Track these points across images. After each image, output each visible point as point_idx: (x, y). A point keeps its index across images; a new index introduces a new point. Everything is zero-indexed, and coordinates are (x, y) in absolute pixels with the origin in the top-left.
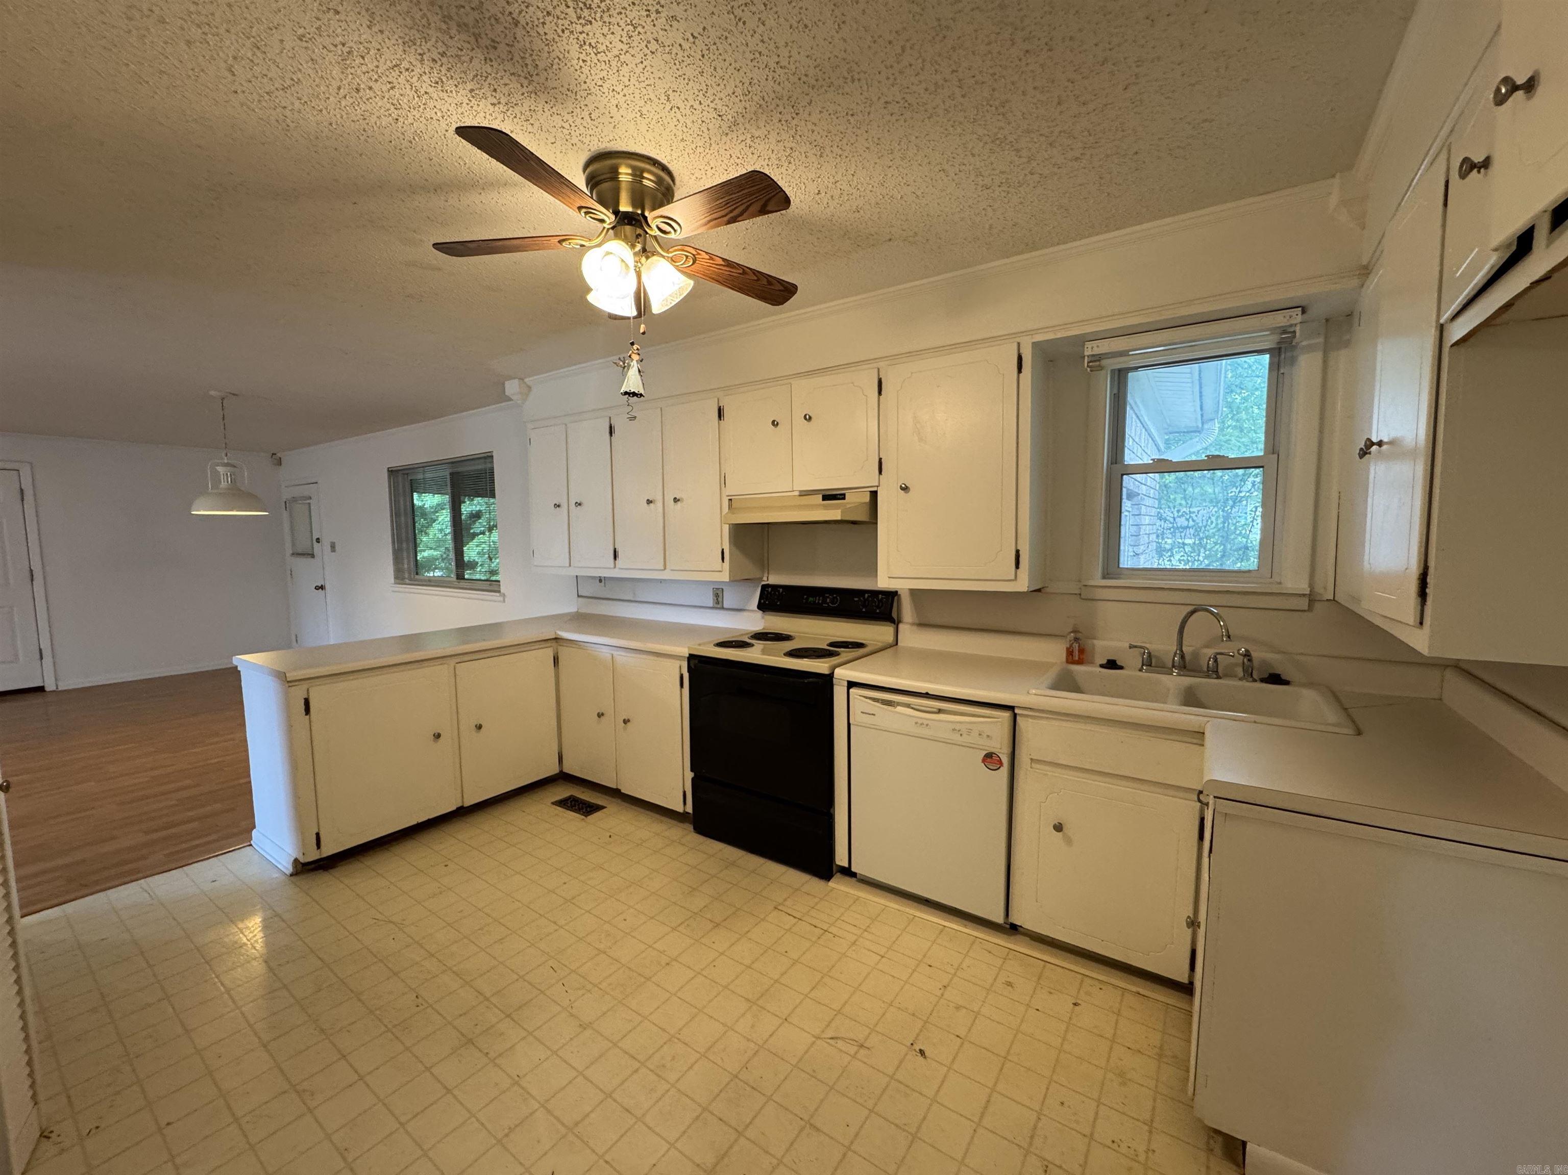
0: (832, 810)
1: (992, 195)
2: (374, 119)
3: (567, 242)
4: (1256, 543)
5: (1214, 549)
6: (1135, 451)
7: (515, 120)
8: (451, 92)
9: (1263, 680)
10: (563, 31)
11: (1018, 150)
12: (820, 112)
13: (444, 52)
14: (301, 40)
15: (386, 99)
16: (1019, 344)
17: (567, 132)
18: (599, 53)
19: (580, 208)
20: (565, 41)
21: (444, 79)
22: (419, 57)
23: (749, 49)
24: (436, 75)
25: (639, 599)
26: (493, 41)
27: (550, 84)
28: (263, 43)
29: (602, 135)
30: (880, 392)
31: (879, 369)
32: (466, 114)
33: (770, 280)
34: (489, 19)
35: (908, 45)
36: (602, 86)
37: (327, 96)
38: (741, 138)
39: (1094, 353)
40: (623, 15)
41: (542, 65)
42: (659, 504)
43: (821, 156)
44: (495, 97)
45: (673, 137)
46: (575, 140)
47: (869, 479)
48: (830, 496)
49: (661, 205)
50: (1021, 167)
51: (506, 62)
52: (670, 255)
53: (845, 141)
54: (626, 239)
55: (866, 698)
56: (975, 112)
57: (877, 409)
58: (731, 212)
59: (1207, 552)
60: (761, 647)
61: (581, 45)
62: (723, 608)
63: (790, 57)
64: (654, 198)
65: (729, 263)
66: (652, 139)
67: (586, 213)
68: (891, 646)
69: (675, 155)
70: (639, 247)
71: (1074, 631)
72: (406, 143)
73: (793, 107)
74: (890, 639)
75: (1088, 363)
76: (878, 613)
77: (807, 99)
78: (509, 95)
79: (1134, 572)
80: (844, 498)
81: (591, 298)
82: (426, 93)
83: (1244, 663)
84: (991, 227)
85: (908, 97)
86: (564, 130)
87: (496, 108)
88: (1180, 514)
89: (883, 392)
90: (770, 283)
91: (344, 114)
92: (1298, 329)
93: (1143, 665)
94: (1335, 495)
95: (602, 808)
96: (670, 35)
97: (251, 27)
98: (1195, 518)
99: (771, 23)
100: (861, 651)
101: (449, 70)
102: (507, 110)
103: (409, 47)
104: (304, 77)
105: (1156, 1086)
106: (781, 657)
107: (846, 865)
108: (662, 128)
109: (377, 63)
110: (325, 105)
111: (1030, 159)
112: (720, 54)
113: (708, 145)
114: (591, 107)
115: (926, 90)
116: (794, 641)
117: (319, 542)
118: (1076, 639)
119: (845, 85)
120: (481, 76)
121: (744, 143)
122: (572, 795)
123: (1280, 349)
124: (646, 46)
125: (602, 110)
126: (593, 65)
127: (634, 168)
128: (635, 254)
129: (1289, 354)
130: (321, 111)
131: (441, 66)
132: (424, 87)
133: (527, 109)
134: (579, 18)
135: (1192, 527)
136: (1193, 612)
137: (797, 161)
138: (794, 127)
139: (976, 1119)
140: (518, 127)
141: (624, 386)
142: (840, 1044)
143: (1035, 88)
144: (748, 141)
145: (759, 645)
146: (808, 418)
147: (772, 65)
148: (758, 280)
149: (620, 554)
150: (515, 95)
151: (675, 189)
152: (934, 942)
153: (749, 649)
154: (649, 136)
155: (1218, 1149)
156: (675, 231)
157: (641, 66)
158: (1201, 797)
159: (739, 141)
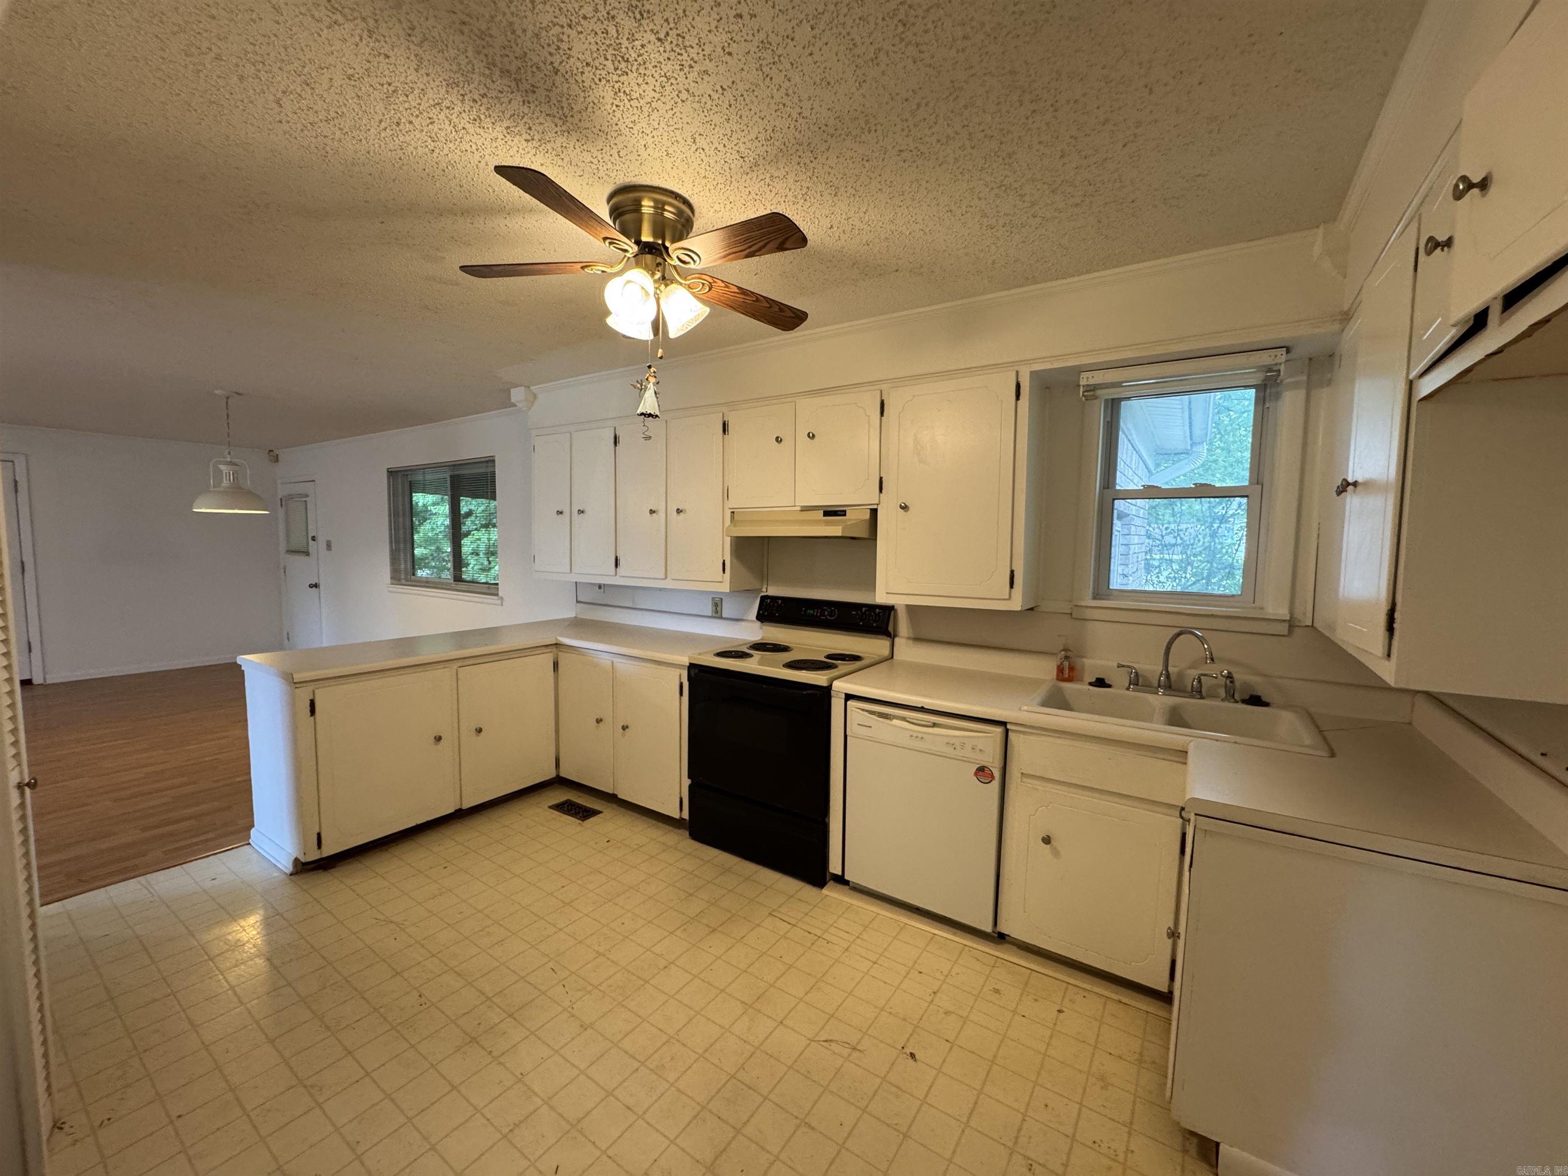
0: (827, 820)
1: (996, 234)
2: (411, 148)
3: (590, 268)
4: (1241, 562)
5: (1201, 567)
6: (1126, 473)
7: (546, 155)
8: (488, 128)
9: (1245, 702)
10: (600, 80)
11: (1022, 196)
12: (837, 157)
13: (485, 94)
14: (350, 79)
15: (424, 133)
16: (1017, 372)
17: (596, 167)
18: (632, 99)
19: (605, 239)
20: (601, 88)
21: (482, 117)
22: (461, 98)
23: (774, 101)
24: (475, 113)
25: (639, 607)
26: (533, 86)
27: (583, 124)
28: (313, 80)
29: (629, 170)
30: (882, 414)
31: (881, 391)
32: (500, 148)
33: (782, 307)
34: (531, 67)
35: (924, 101)
36: (632, 128)
37: (368, 128)
38: (761, 177)
39: (1088, 383)
40: (658, 69)
41: (576, 108)
42: (663, 515)
43: (835, 196)
44: (529, 134)
45: (696, 175)
46: (601, 174)
47: (870, 497)
48: (830, 512)
49: (680, 239)
50: (1025, 210)
51: (543, 104)
52: (688, 282)
53: (859, 183)
54: (646, 268)
55: (863, 710)
56: (983, 162)
57: (878, 429)
58: (750, 247)
59: (1194, 570)
60: (759, 657)
61: (616, 93)
62: (721, 618)
63: (812, 109)
64: (674, 229)
65: (743, 291)
66: (676, 176)
67: (610, 243)
68: (887, 660)
69: (696, 190)
70: (658, 275)
71: (1065, 650)
72: (439, 172)
73: (812, 152)
74: (886, 652)
75: (1083, 392)
76: (875, 627)
77: (826, 145)
78: (543, 133)
79: (1124, 594)
80: (845, 515)
81: (610, 321)
82: (464, 128)
83: (1226, 683)
84: (994, 262)
85: (921, 147)
86: (592, 165)
87: (530, 143)
88: (1169, 531)
89: (885, 414)
90: (781, 310)
91: (382, 144)
92: (1282, 368)
93: (1130, 684)
94: (1315, 526)
95: (598, 812)
96: (701, 87)
97: (304, 67)
98: (1182, 536)
99: (797, 79)
100: (858, 664)
101: (488, 109)
102: (540, 146)
103: (453, 88)
104: (348, 111)
105: (1136, 1090)
106: (780, 668)
107: (840, 873)
108: (686, 166)
109: (420, 101)
110: (366, 135)
111: (1033, 204)
112: (747, 105)
113: (728, 182)
114: (620, 146)
115: (938, 141)
116: (792, 652)
117: (314, 540)
118: (1067, 658)
119: (863, 135)
120: (518, 116)
121: (763, 182)
122: (569, 800)
123: (1265, 384)
124: (678, 95)
125: (630, 149)
126: (625, 110)
127: (655, 201)
128: (655, 281)
129: (1273, 390)
130: (361, 140)
131: (481, 105)
132: (462, 124)
133: (559, 145)
134: (616, 69)
135: (1180, 545)
136: (1179, 634)
137: (812, 199)
138: (812, 169)
139: (964, 1119)
140: (549, 161)
141: (640, 408)
142: (834, 1046)
143: (1040, 143)
144: (768, 180)
145: (757, 655)
146: (811, 436)
147: (795, 115)
148: (770, 307)
149: (622, 562)
150: (549, 133)
151: (694, 219)
152: (924, 950)
153: (748, 660)
154: (674, 173)
155: (1193, 1149)
156: (694, 261)
157: (670, 113)
158: (1184, 814)
159: (758, 180)
